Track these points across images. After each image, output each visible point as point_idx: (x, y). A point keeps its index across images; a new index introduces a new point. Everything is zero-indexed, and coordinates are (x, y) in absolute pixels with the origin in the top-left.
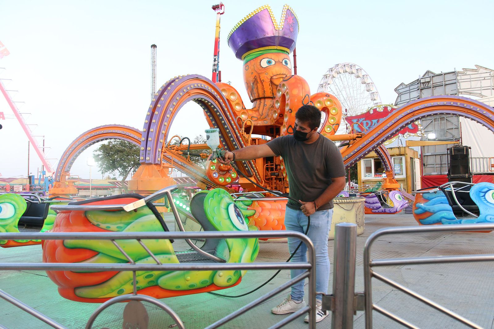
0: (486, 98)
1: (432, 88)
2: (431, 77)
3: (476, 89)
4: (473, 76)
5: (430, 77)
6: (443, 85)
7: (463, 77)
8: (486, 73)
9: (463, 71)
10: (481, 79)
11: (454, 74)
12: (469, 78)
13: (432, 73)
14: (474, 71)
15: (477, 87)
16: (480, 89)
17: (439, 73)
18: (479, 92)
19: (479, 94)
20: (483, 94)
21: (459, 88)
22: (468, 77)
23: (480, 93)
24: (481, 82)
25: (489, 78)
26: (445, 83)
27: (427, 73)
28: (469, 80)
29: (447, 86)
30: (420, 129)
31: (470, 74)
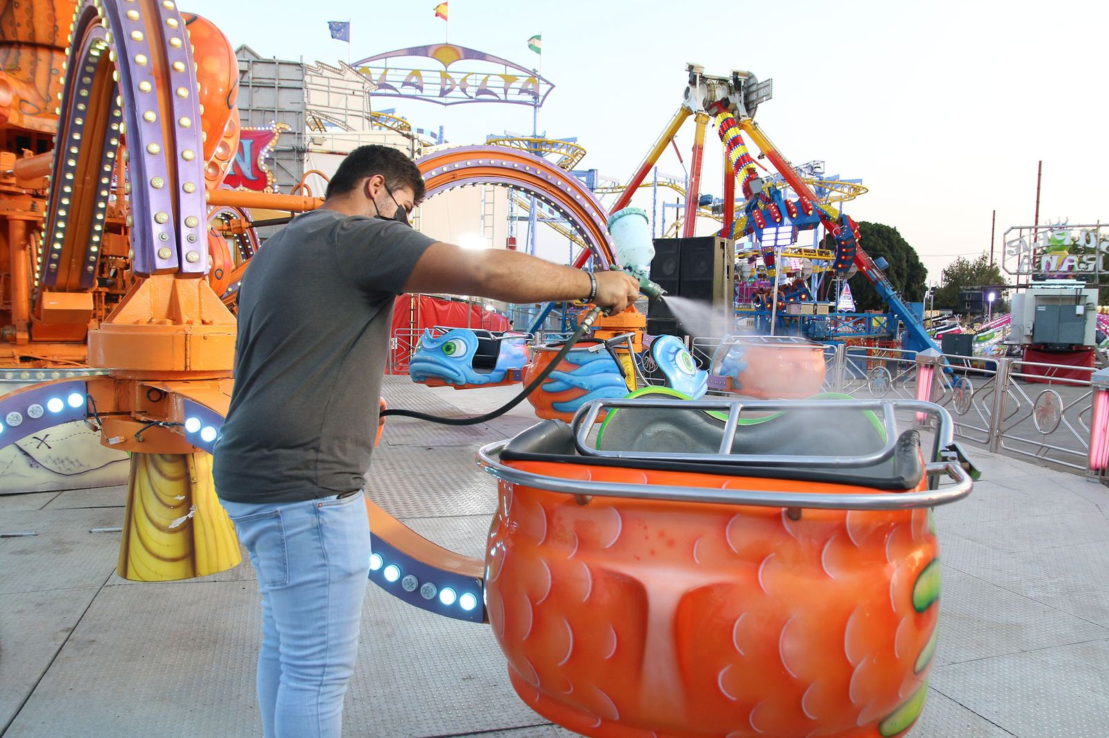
0: (354, 133)
1: (251, 86)
2: (251, 62)
3: (338, 111)
4: (333, 83)
5: (248, 62)
6: (274, 87)
7: (316, 80)
8: (358, 82)
9: (316, 66)
10: (347, 92)
11: (298, 68)
12: (327, 84)
13: (253, 54)
14: (336, 73)
15: (339, 107)
16: (344, 112)
17: (269, 57)
18: (342, 118)
19: (343, 122)
20: (348, 123)
21: (306, 100)
22: (325, 82)
23: (344, 120)
24: (347, 99)
25: (361, 94)
26: (279, 84)
27: (241, 49)
28: (326, 89)
29: (283, 90)
30: (269, 183)
31: (329, 76)
